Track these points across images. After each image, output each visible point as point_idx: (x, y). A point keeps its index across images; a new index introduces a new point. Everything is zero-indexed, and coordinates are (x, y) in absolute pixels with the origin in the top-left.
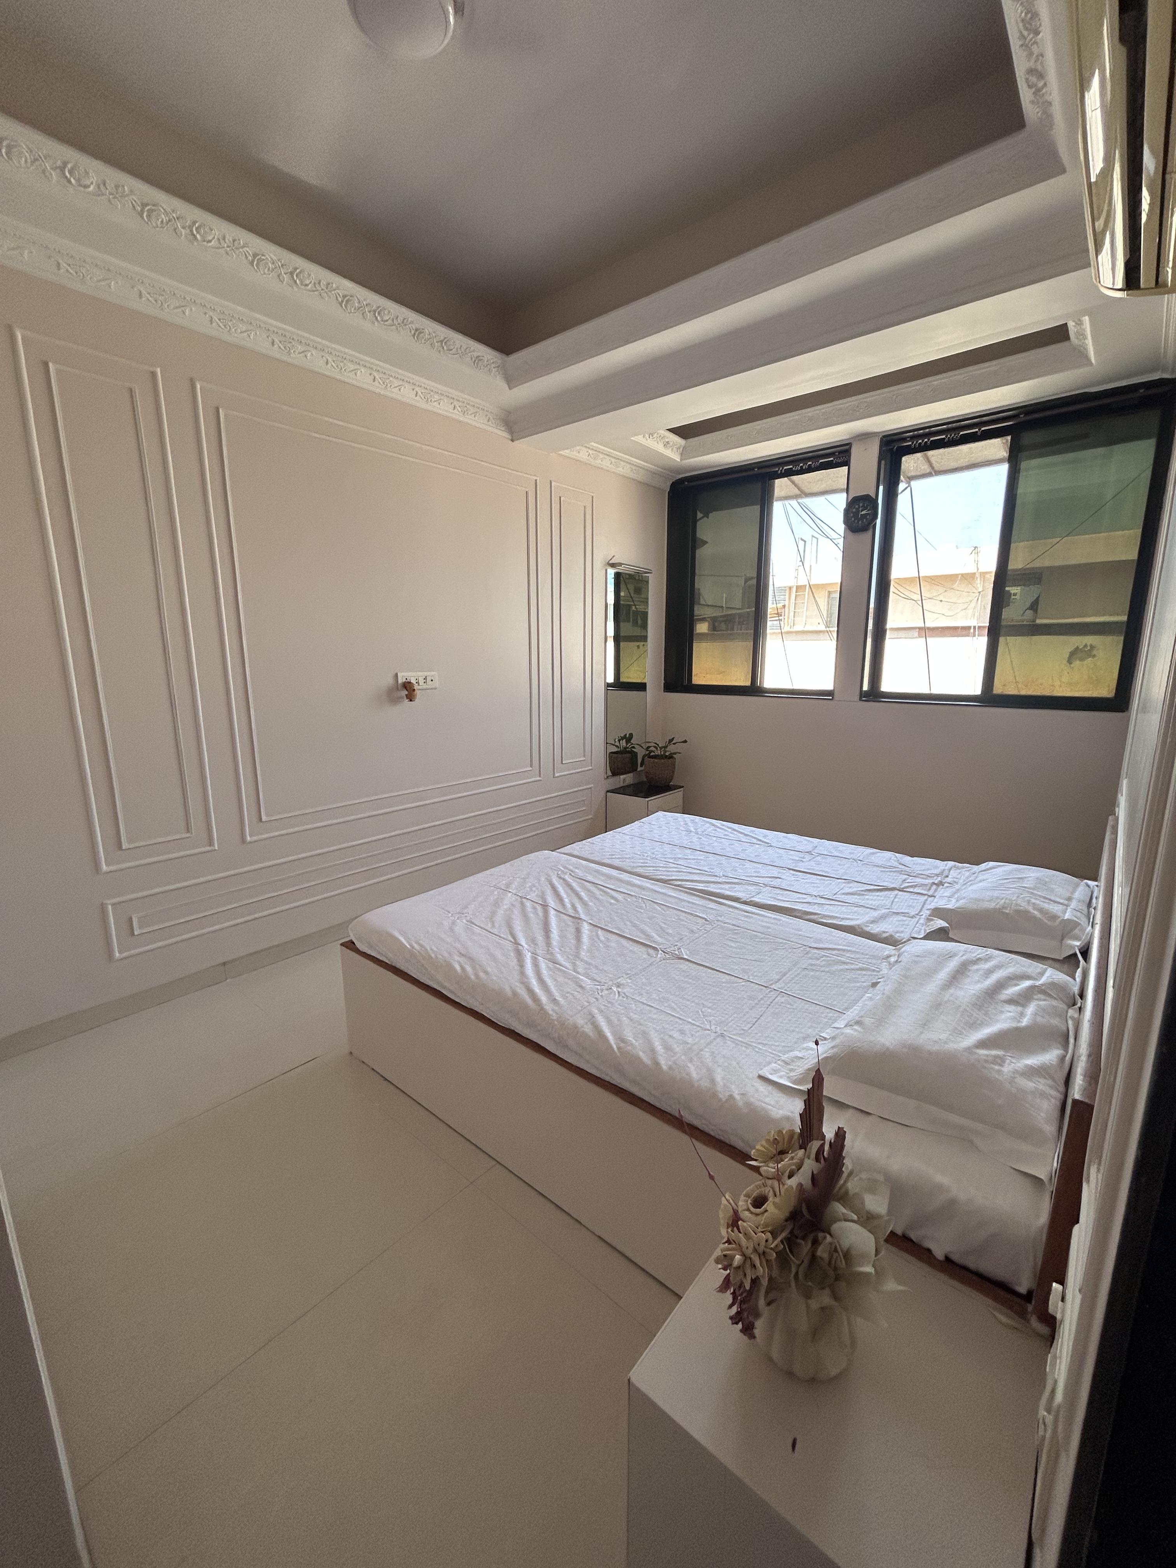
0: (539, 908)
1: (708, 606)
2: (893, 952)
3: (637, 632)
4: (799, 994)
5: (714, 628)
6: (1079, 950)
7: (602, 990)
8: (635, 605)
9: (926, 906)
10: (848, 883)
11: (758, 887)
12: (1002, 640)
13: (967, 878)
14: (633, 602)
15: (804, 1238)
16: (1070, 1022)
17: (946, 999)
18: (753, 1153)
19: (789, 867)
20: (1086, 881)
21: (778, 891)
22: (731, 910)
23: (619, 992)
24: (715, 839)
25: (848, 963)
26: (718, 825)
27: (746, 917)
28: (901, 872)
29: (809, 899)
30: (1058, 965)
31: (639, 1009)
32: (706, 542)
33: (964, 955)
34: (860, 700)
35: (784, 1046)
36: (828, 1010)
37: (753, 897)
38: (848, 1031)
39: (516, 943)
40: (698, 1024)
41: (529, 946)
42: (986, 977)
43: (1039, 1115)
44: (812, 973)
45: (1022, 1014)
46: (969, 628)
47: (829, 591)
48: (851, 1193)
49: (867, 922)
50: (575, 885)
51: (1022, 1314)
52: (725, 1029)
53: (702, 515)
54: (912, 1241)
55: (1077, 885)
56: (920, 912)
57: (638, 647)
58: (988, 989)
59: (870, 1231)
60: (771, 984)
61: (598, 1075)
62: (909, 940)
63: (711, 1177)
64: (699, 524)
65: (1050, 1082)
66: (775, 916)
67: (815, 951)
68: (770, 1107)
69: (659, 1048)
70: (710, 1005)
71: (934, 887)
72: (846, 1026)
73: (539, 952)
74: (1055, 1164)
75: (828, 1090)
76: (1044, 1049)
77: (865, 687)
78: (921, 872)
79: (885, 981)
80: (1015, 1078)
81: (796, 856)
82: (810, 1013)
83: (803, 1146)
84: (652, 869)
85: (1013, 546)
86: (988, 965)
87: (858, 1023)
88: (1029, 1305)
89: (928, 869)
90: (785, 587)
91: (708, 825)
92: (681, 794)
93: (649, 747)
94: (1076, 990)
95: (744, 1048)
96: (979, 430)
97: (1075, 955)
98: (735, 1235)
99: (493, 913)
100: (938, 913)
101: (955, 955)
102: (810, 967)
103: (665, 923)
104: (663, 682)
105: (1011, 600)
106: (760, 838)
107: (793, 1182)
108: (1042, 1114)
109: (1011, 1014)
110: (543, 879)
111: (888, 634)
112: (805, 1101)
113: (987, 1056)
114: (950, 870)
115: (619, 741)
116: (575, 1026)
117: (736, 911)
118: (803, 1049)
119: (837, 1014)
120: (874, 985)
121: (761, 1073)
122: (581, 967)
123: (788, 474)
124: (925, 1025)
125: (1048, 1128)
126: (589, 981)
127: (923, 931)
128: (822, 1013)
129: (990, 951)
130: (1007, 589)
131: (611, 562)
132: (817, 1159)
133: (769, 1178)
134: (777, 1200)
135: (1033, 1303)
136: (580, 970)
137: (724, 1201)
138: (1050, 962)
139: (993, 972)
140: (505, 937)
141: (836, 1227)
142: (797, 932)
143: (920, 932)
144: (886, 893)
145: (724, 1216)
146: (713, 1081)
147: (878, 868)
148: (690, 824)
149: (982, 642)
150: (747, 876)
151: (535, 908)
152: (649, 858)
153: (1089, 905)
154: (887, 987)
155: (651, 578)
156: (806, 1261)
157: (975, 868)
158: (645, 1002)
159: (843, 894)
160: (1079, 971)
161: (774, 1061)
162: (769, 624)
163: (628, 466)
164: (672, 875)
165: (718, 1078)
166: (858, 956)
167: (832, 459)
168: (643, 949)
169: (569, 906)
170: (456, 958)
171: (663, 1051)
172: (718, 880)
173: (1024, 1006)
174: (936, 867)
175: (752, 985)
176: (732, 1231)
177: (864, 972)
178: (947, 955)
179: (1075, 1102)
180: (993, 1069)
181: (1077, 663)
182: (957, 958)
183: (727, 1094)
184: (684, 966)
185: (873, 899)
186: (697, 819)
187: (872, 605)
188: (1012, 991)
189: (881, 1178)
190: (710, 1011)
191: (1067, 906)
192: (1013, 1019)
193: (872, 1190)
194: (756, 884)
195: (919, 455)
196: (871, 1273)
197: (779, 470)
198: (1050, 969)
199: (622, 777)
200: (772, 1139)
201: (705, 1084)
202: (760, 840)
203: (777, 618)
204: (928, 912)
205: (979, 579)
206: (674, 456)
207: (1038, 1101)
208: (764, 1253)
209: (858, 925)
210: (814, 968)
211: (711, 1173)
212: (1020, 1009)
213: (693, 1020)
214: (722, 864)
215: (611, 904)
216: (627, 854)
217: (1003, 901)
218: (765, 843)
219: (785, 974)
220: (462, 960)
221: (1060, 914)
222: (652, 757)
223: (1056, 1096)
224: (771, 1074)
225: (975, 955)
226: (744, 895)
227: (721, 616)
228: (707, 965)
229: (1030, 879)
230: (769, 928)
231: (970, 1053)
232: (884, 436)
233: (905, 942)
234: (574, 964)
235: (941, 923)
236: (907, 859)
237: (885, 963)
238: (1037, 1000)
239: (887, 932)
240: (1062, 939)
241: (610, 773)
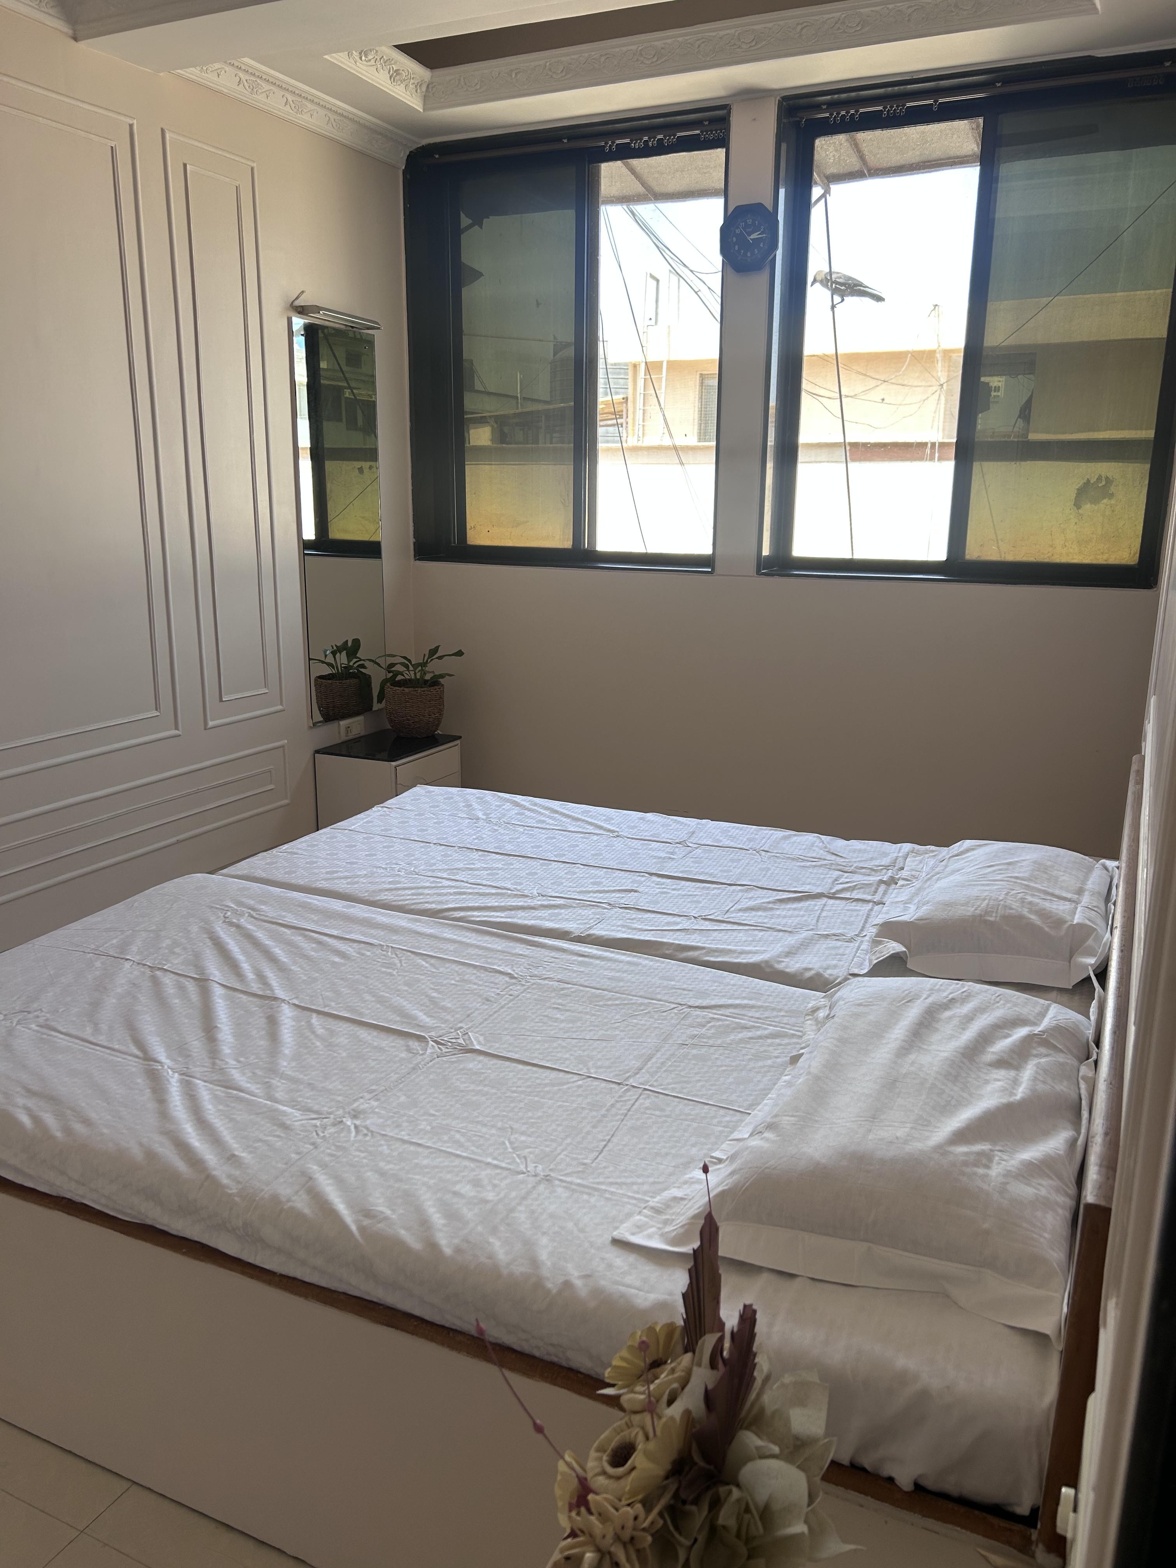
0: (191, 986)
1: (489, 394)
2: (823, 1002)
3: (356, 440)
4: (673, 1089)
5: (502, 436)
6: (1093, 971)
7: (324, 1128)
8: (350, 388)
9: (870, 920)
10: (746, 891)
11: (600, 910)
12: (976, 466)
13: (933, 868)
14: (346, 380)
15: (696, 1502)
16: (1083, 1085)
17: (904, 1071)
18: (607, 1374)
19: (649, 870)
20: (1103, 861)
21: (634, 914)
22: (553, 954)
23: (356, 1127)
24: (521, 829)
25: (754, 1027)
26: (527, 804)
27: (581, 964)
28: (830, 867)
29: (685, 924)
30: (1065, 998)
31: (395, 1154)
32: (481, 275)
33: (929, 996)
34: (758, 572)
35: (654, 1183)
36: (722, 1112)
37: (590, 928)
38: (755, 1142)
39: (147, 1057)
40: (504, 1165)
41: (173, 1060)
42: (964, 1029)
43: (1041, 1236)
44: (694, 1052)
45: (1015, 1082)
46: (926, 444)
47: (701, 375)
48: (768, 1412)
49: (779, 956)
50: (260, 935)
51: (1025, 1548)
52: (552, 1166)
53: (470, 221)
54: (864, 1470)
55: (1090, 869)
56: (862, 930)
57: (361, 470)
58: (967, 1048)
59: (799, 1467)
60: (627, 1079)
61: (323, 1284)
62: (846, 979)
63: (539, 1429)
64: (464, 238)
65: (1056, 1183)
66: (628, 959)
67: (698, 1012)
68: (633, 1291)
69: (437, 1219)
70: (524, 1128)
71: (883, 887)
72: (751, 1135)
73: (196, 1070)
74: (1065, 1309)
75: (726, 1248)
76: (1046, 1134)
77: (766, 552)
78: (862, 865)
79: (811, 1052)
80: (1007, 1183)
81: (662, 851)
82: (692, 1120)
83: (690, 1348)
84: (410, 892)
85: (991, 306)
86: (966, 1008)
87: (771, 1127)
88: (1032, 1530)
89: (872, 859)
90: (626, 364)
91: (508, 806)
92: (457, 750)
93: (393, 665)
94: (1090, 1033)
95: (585, 1197)
96: (936, 101)
97: (1089, 978)
98: (581, 1519)
99: (96, 1005)
100: (889, 930)
101: (916, 997)
102: (690, 1041)
103: (436, 990)
104: (412, 540)
105: (991, 400)
106: (599, 823)
107: (675, 1411)
108: (1046, 1235)
109: (999, 1083)
110: (195, 929)
111: (802, 456)
112: (690, 1271)
113: (966, 1154)
114: (906, 857)
115: (334, 653)
116: (275, 1199)
117: (564, 956)
118: (686, 1183)
119: (738, 1116)
120: (795, 1059)
121: (616, 1234)
122: (280, 1088)
123: (623, 154)
124: (874, 1116)
125: (1056, 1255)
126: (297, 1114)
127: (867, 963)
128: (714, 1117)
129: (969, 986)
130: (983, 379)
131: (297, 303)
132: (713, 1365)
133: (636, 1412)
134: (651, 1446)
135: (1039, 1526)
136: (279, 1095)
137: (562, 1466)
138: (1054, 994)
139: (972, 1019)
140: (123, 1048)
141: (747, 1472)
142: (665, 983)
143: (862, 964)
144: (808, 903)
145: (562, 1493)
146: (534, 1262)
147: (794, 863)
148: (475, 806)
149: (946, 469)
150: (580, 892)
151: (181, 988)
152: (402, 874)
153: (1108, 898)
154: (812, 1062)
155: (379, 338)
156: (701, 1539)
157: (944, 851)
158: (406, 1138)
159: (740, 910)
160: (1094, 1004)
161: (638, 1210)
162: (600, 431)
163: (322, 112)
164: (447, 902)
165: (543, 1256)
166: (767, 1014)
167: (698, 132)
168: (400, 1042)
169: (250, 976)
170: (20, 1101)
171: (442, 1221)
172: (529, 902)
173: (1018, 1068)
174: (885, 854)
175: (596, 1083)
176: (578, 1514)
177: (778, 1041)
178: (903, 999)
179: (1088, 1206)
180: (975, 1174)
181: (1087, 507)
182: (919, 1001)
183: (561, 1279)
184: (474, 1063)
185: (789, 915)
186: (488, 795)
187: (773, 403)
188: (1002, 1045)
189: (814, 1378)
190: (523, 1138)
191: (1077, 902)
192: (1004, 1090)
193: (801, 1401)
194: (596, 904)
195: (842, 138)
196: (803, 1534)
197: (608, 145)
198: (1054, 1005)
199: (343, 723)
200: (636, 1345)
201: (520, 1268)
202: (601, 828)
203: (614, 422)
204: (874, 930)
205: (940, 364)
206: (413, 101)
207: (1039, 1214)
208: (632, 1539)
209: (767, 962)
210: (695, 1041)
211: (538, 1421)
212: (1013, 1073)
213: (495, 1159)
214: (536, 874)
215: (334, 964)
216: (360, 869)
217: (986, 901)
218: (609, 831)
219: (650, 1058)
220: (31, 1103)
221: (1068, 918)
222: (399, 684)
223: (1063, 1202)
224: (633, 1234)
225: (945, 994)
226: (575, 926)
227: (516, 415)
228: (516, 1056)
229: (1024, 863)
230: (620, 980)
231: (942, 1154)
232: (785, 98)
233: (840, 983)
234: (268, 1086)
235: (894, 947)
236: (839, 844)
237: (809, 1022)
238: (1036, 1056)
239: (810, 969)
240: (1071, 957)
241: (318, 717)
